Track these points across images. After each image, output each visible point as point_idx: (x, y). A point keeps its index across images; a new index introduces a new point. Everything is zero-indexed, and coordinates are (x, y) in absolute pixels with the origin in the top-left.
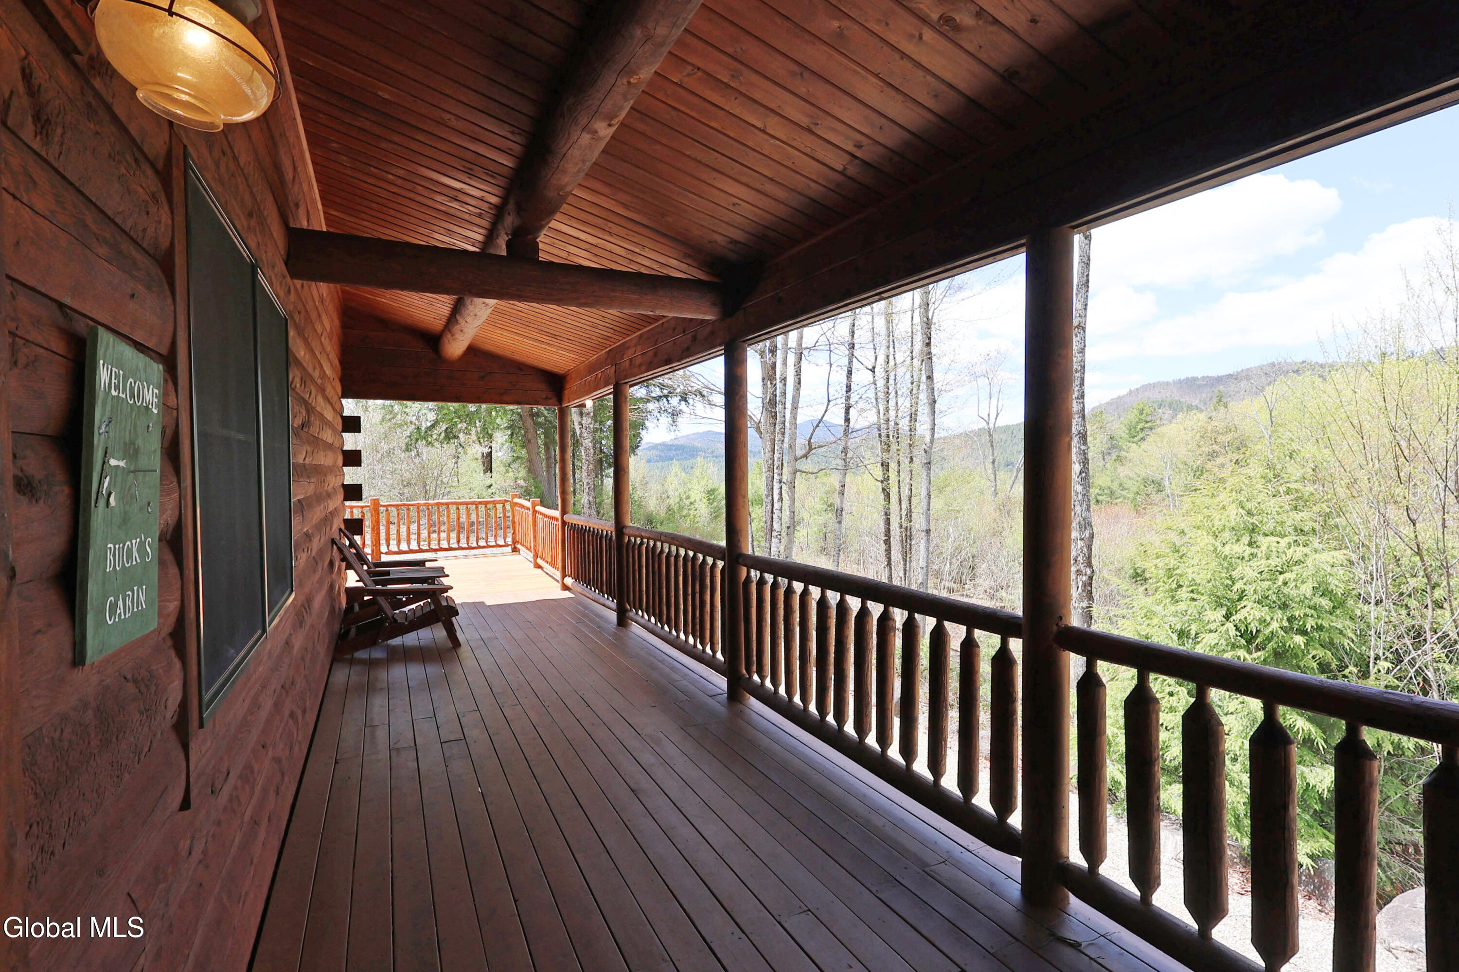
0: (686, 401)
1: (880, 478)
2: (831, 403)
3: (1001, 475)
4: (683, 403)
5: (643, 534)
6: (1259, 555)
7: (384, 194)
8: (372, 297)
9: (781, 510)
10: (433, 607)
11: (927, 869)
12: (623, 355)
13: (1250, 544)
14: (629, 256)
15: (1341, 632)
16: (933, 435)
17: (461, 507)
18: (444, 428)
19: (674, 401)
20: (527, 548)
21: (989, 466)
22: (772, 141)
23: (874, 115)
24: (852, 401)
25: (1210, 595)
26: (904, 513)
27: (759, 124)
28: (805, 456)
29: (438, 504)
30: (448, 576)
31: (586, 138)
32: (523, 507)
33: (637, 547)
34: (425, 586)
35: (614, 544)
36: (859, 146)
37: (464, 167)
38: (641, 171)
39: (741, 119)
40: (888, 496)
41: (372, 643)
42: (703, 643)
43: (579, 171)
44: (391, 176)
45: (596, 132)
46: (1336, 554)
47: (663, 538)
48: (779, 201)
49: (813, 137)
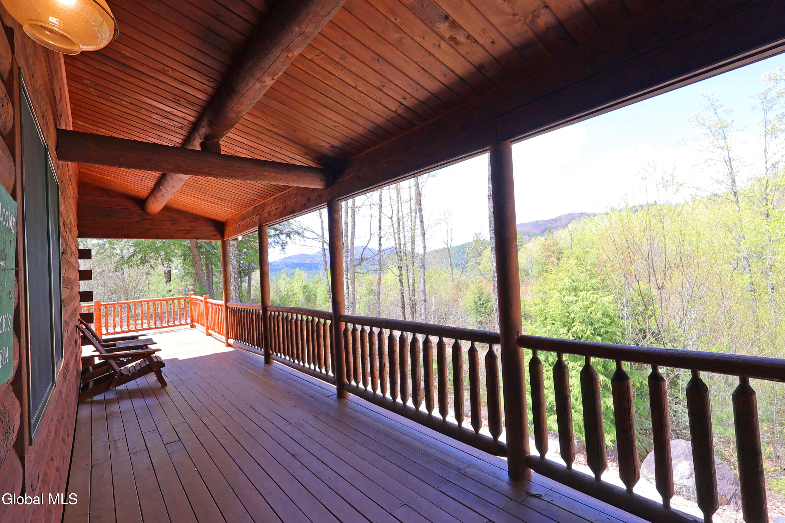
0: (290, 237)
1: (398, 275)
2: (372, 236)
3: (455, 271)
4: (288, 238)
5: (280, 309)
6: (579, 300)
7: (116, 112)
8: (101, 176)
9: (348, 294)
10: (147, 363)
11: (461, 472)
12: (264, 209)
13: (575, 296)
14: (272, 154)
15: (615, 334)
16: (425, 251)
17: (157, 303)
18: (140, 257)
19: (283, 237)
20: (201, 325)
21: (449, 266)
22: (359, 93)
23: (414, 83)
24: (382, 235)
25: (560, 321)
26: (411, 292)
27: (353, 84)
28: (360, 264)
29: (141, 302)
30: (156, 343)
31: (258, 85)
32: (198, 300)
33: (276, 317)
34: (140, 351)
35: (261, 317)
36: (405, 99)
37: (174, 99)
38: (285, 107)
39: (343, 81)
40: (402, 284)
41: (107, 389)
42: (320, 368)
43: (251, 104)
44: (124, 102)
45: (264, 82)
46: (609, 297)
47: (293, 311)
48: (360, 125)
49: (381, 92)
